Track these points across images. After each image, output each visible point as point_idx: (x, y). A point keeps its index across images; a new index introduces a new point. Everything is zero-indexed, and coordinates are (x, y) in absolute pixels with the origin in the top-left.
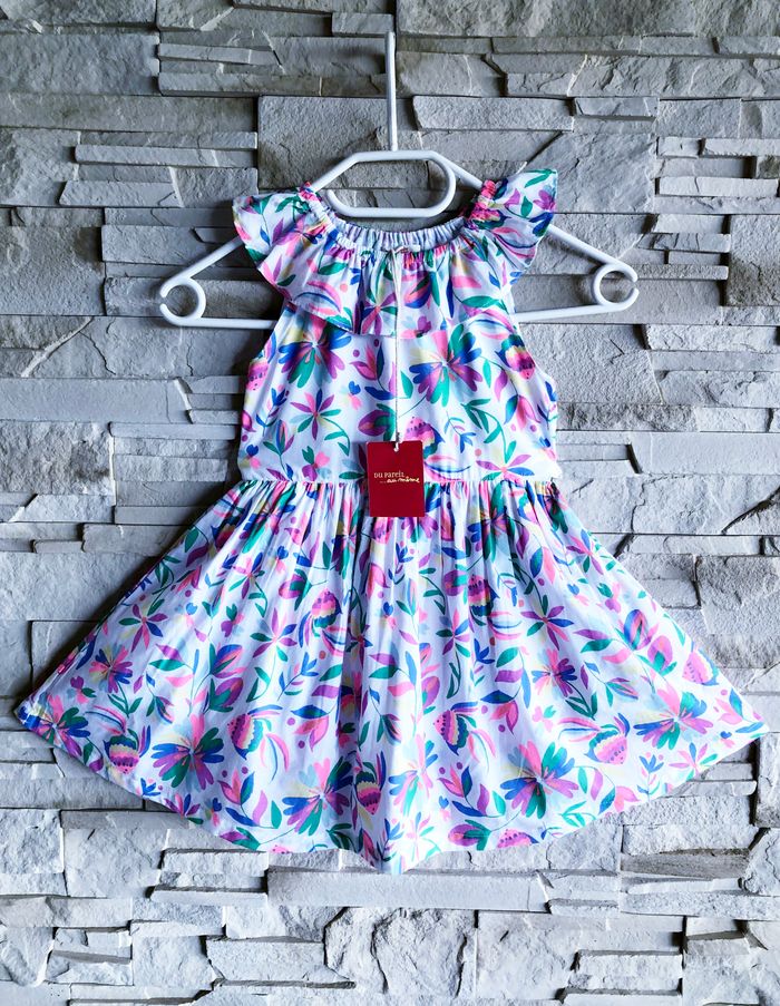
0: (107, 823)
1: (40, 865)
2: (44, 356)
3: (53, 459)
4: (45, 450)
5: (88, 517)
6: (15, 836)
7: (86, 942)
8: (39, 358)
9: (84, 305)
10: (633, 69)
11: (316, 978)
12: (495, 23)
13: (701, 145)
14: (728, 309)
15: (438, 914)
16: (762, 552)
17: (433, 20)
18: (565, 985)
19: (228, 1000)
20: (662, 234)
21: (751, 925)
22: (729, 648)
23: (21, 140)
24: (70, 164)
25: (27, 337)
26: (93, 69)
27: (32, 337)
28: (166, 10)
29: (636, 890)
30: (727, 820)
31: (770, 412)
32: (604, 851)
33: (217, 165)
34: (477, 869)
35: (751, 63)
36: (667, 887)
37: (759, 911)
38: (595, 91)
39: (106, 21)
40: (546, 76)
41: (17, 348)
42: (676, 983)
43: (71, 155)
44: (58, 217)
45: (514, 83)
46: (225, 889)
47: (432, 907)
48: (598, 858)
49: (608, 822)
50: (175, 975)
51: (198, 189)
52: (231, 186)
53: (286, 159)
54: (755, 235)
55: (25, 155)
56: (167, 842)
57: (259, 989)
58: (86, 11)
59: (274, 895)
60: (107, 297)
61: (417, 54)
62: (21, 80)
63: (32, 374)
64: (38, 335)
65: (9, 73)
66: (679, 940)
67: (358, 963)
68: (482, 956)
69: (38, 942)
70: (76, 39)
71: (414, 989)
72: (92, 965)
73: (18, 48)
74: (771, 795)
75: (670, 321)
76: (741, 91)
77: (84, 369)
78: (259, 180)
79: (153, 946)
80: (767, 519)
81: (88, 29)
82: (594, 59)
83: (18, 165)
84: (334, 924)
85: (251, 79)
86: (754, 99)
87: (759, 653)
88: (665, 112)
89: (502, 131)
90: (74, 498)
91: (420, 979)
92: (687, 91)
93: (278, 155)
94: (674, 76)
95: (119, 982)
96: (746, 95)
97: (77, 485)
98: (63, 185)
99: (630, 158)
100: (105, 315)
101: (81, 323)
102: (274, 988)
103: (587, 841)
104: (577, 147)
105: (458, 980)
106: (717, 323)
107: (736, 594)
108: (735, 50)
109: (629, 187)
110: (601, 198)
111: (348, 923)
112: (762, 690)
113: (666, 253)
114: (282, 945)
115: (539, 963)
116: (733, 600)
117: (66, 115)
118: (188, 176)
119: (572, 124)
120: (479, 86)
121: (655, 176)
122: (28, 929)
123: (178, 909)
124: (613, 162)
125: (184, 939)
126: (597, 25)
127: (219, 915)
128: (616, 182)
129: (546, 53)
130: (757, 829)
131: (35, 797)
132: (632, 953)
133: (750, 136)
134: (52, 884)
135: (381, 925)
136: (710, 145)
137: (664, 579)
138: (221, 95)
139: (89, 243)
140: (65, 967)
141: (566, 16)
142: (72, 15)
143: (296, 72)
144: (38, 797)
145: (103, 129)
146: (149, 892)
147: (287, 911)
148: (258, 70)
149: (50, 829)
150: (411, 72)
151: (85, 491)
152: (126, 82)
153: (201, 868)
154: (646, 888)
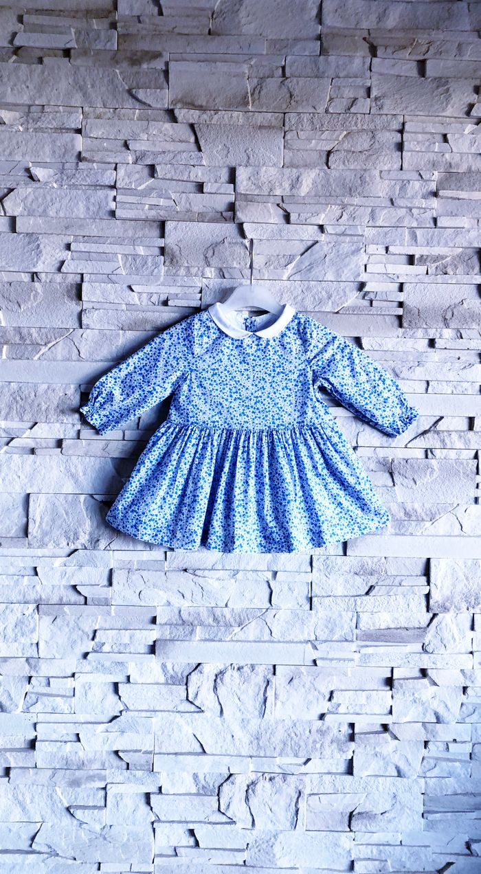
0: (65, 612)
1: (25, 636)
2: (47, 348)
3: (48, 403)
4: (44, 399)
5: (65, 435)
6: (12, 619)
7: (49, 684)
8: (44, 350)
9: (70, 322)
10: (353, 212)
11: (181, 708)
12: (284, 189)
13: (387, 249)
14: (403, 330)
15: (253, 667)
16: (427, 457)
17: (253, 187)
18: (325, 711)
19: (130, 721)
20: (369, 292)
21: (429, 672)
22: (411, 510)
23: (43, 241)
24: (67, 252)
25: (38, 338)
26: (81, 206)
27: (42, 339)
28: (121, 180)
29: (364, 651)
30: (414, 610)
31: (428, 383)
32: (346, 629)
33: (143, 254)
34: (275, 640)
35: (411, 211)
36: (382, 650)
37: (433, 663)
38: (334, 222)
39: (90, 184)
40: (309, 215)
41: (33, 344)
42: (389, 708)
43: (68, 247)
44: (58, 278)
45: (293, 217)
46: (130, 653)
47: (249, 663)
48: (343, 634)
49: (348, 610)
50: (99, 706)
51: (132, 265)
52: (150, 264)
53: (178, 252)
54: (416, 293)
55: (44, 247)
56: (98, 624)
57: (148, 714)
58: (80, 179)
59: (159, 655)
60: (83, 319)
61: (245, 203)
62: (45, 211)
63: (39, 359)
64: (44, 337)
65: (38, 207)
66: (389, 682)
67: (206, 698)
68: (278, 692)
69: (20, 686)
70: (74, 192)
71: (238, 714)
72: (51, 699)
73: (44, 195)
74: (437, 595)
75: (374, 335)
76: (406, 224)
77: (68, 356)
78: (165, 262)
79: (88, 687)
80: (428, 439)
81: (80, 187)
82: (333, 207)
83: (41, 252)
84: (193, 673)
85: (162, 213)
86: (412, 228)
87: (428, 512)
88: (369, 233)
89: (288, 240)
90: (58, 425)
91: (242, 708)
92: (380, 223)
93: (174, 250)
94: (373, 215)
95: (66, 711)
96: (408, 226)
97: (61, 417)
98: (62, 263)
99: (352, 254)
100: (81, 328)
101: (67, 332)
102: (157, 713)
103: (337, 622)
104: (326, 248)
105: (264, 708)
106: (398, 337)
107: (413, 479)
108: (402, 205)
109: (352, 269)
110: (338, 273)
111: (201, 673)
112: (430, 534)
113: (371, 302)
114: (163, 686)
115: (310, 697)
116: (412, 482)
117: (67, 228)
118: (127, 259)
119: (323, 238)
120: (276, 219)
121: (365, 262)
122: (14, 677)
123: (103, 666)
124: (343, 257)
125: (105, 684)
126: (335, 191)
127: (127, 668)
128: (345, 266)
129: (310, 204)
130: (431, 615)
131: (24, 597)
132: (364, 691)
133: (412, 246)
134: (30, 651)
135: (219, 675)
136: (391, 249)
137: (375, 471)
138: (145, 221)
139: (74, 292)
140: (35, 701)
141: (320, 187)
142: (73, 181)
143: (184, 210)
144: (26, 597)
145: (85, 235)
146: (85, 655)
147: (165, 667)
148: (166, 208)
149: (31, 615)
150: (242, 211)
151: (65, 421)
152: (98, 212)
153: (117, 639)
154: (370, 650)
